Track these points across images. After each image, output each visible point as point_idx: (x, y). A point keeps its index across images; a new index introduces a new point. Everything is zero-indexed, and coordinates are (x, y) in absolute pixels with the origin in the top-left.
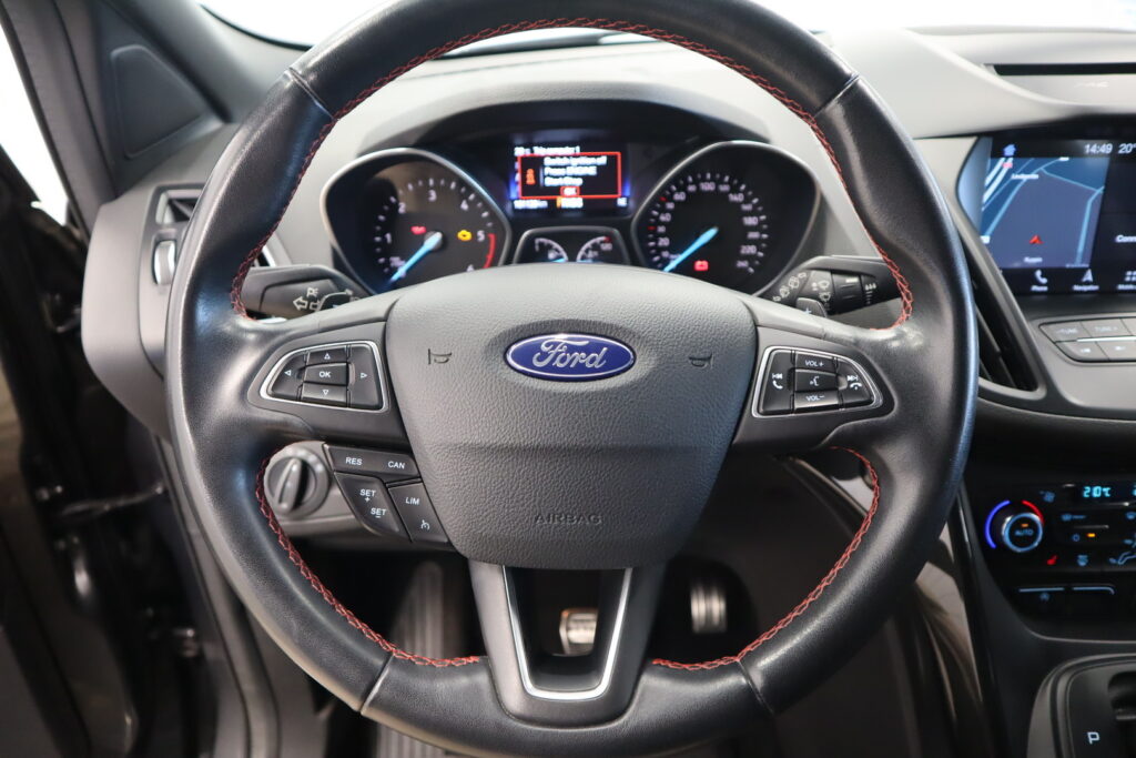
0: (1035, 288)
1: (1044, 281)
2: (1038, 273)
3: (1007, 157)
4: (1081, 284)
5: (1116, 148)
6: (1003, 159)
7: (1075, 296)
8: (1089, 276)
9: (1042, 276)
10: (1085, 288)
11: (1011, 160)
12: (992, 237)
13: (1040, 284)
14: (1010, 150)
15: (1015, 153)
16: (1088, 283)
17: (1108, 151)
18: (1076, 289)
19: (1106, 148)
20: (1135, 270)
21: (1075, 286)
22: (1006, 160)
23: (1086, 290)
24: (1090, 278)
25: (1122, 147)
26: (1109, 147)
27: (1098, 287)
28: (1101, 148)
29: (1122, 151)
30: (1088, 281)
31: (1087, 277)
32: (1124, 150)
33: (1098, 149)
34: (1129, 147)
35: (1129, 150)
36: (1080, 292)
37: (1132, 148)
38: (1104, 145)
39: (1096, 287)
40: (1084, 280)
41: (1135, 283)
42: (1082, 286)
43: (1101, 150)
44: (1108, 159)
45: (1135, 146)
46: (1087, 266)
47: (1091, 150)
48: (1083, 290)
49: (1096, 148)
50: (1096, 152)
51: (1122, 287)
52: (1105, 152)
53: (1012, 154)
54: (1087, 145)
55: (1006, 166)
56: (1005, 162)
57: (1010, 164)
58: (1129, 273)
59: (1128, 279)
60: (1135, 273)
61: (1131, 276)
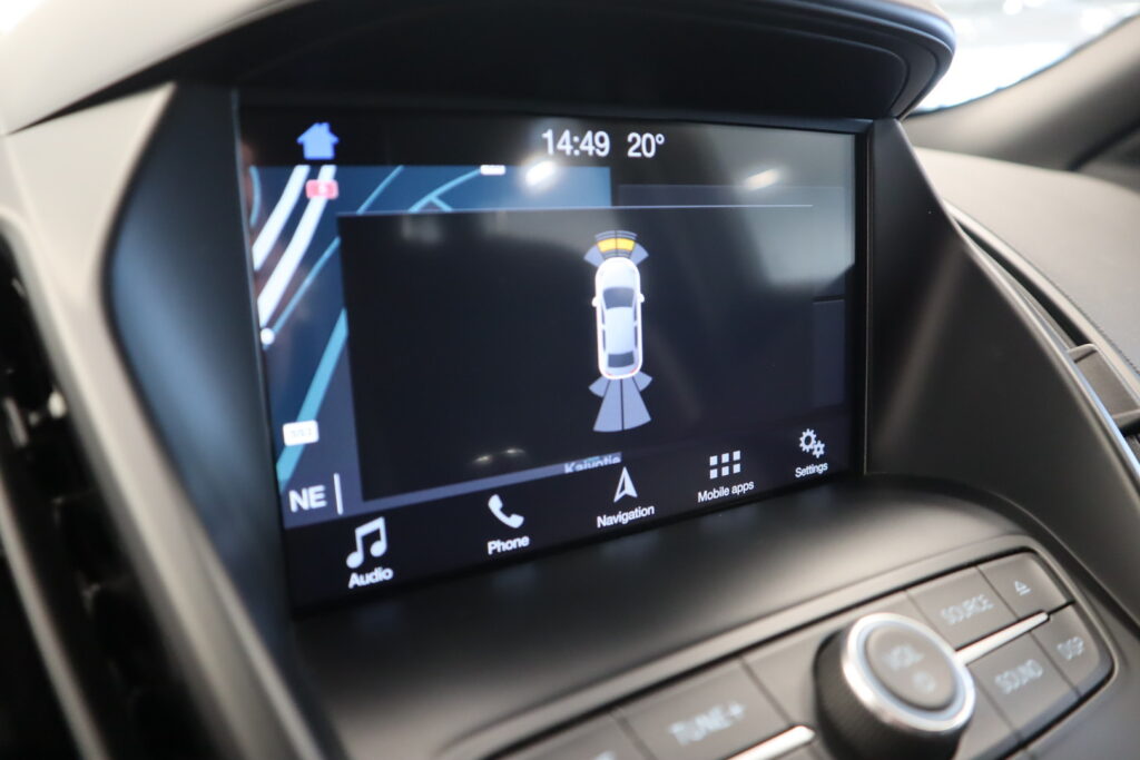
0: (495, 546)
1: (515, 521)
2: (495, 504)
3: (316, 165)
4: (613, 510)
5: (619, 145)
6: (300, 172)
7: (611, 549)
8: (627, 487)
9: (507, 511)
10: (624, 518)
11: (328, 172)
12: (321, 419)
13: (507, 533)
14: (319, 141)
15: (337, 148)
16: (627, 504)
17: (602, 150)
18: (604, 524)
19: (594, 144)
20: (725, 452)
21: (599, 519)
22: (313, 175)
23: (625, 521)
24: (630, 490)
25: (634, 140)
26: (602, 140)
27: (652, 508)
28: (581, 139)
29: (637, 151)
30: (626, 497)
31: (623, 488)
32: (639, 150)
33: (576, 146)
34: (648, 141)
35: (649, 150)
36: (618, 532)
37: (657, 145)
38: (589, 134)
39: (649, 510)
40: (618, 497)
41: (730, 481)
42: (616, 514)
43: (583, 147)
44: (606, 171)
45: (660, 139)
46: (617, 460)
47: (560, 146)
48: (619, 524)
49: (572, 143)
50: (572, 151)
51: (703, 497)
52: (594, 152)
53: (328, 153)
54: (545, 131)
55: (316, 191)
56: (311, 183)
57: (329, 187)
58: (713, 460)
59: (714, 474)
60: (725, 458)
61: (720, 466)
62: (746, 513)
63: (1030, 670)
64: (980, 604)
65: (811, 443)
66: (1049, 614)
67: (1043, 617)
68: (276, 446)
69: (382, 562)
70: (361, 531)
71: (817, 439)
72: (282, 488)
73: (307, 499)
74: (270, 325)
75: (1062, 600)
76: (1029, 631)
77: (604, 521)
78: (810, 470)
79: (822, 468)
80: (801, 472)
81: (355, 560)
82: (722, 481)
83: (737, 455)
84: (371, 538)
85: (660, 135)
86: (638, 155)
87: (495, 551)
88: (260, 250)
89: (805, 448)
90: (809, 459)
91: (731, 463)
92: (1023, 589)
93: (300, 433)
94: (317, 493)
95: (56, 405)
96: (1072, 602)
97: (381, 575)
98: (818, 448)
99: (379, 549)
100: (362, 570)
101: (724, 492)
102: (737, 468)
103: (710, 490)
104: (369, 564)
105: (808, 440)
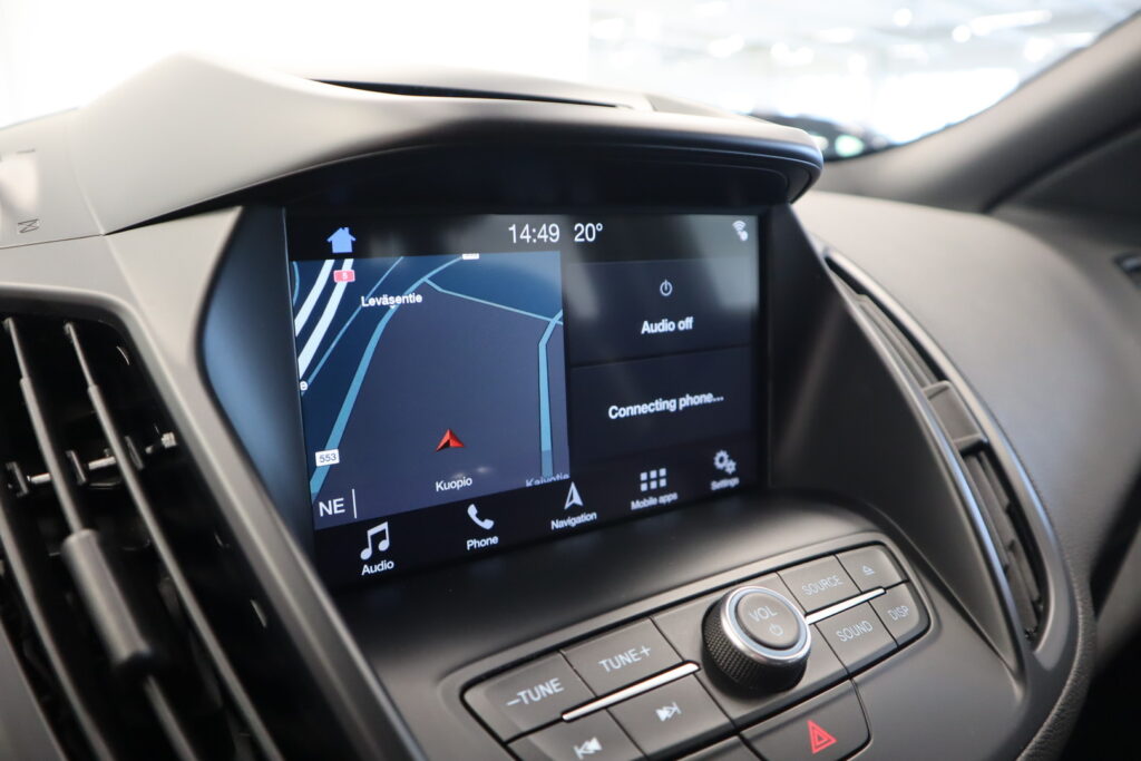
0: (472, 543)
1: (488, 524)
2: (472, 511)
3: (340, 258)
4: (564, 515)
5: (567, 234)
6: (329, 264)
7: (563, 546)
8: (575, 497)
9: (481, 516)
10: (573, 522)
11: (348, 263)
13: (482, 534)
14: (342, 240)
15: (355, 246)
16: (575, 511)
17: (554, 238)
18: (557, 527)
19: (548, 233)
20: (653, 469)
21: (553, 523)
22: (338, 266)
23: (573, 525)
24: (577, 500)
25: (579, 229)
26: (554, 230)
27: (595, 514)
28: (538, 231)
29: (580, 237)
30: (574, 505)
31: (571, 498)
32: (583, 236)
33: (534, 235)
34: (590, 229)
35: (591, 236)
36: (568, 531)
37: (597, 231)
38: (544, 226)
39: (593, 516)
40: (567, 505)
41: (658, 492)
42: (566, 519)
43: (539, 236)
44: (557, 254)
45: (600, 227)
46: (567, 476)
47: (522, 237)
48: (569, 527)
49: (531, 233)
50: (531, 240)
51: (636, 505)
52: (548, 239)
53: (349, 249)
54: (511, 226)
55: (341, 279)
56: (336, 272)
57: (348, 273)
58: (644, 476)
59: (644, 487)
60: (653, 474)
61: (649, 481)
62: (669, 518)
63: (864, 627)
64: (833, 581)
65: (724, 461)
66: (885, 589)
67: (881, 591)
68: (311, 467)
69: (386, 556)
70: (371, 532)
71: (729, 458)
72: (313, 499)
73: (332, 508)
74: (306, 378)
75: (898, 579)
76: (868, 601)
77: (557, 525)
78: (724, 483)
79: (734, 482)
80: (716, 486)
81: (366, 554)
82: (650, 493)
83: (663, 472)
84: (379, 537)
85: (599, 224)
86: (583, 240)
87: (472, 547)
88: (300, 322)
89: (719, 465)
90: (722, 475)
91: (658, 479)
92: (868, 571)
93: (327, 458)
94: (338, 503)
95: (168, 440)
96: (907, 581)
97: (385, 565)
98: (730, 466)
99: (384, 545)
100: (371, 562)
101: (652, 501)
102: (663, 483)
103: (641, 499)
104: (377, 557)
105: (721, 460)
